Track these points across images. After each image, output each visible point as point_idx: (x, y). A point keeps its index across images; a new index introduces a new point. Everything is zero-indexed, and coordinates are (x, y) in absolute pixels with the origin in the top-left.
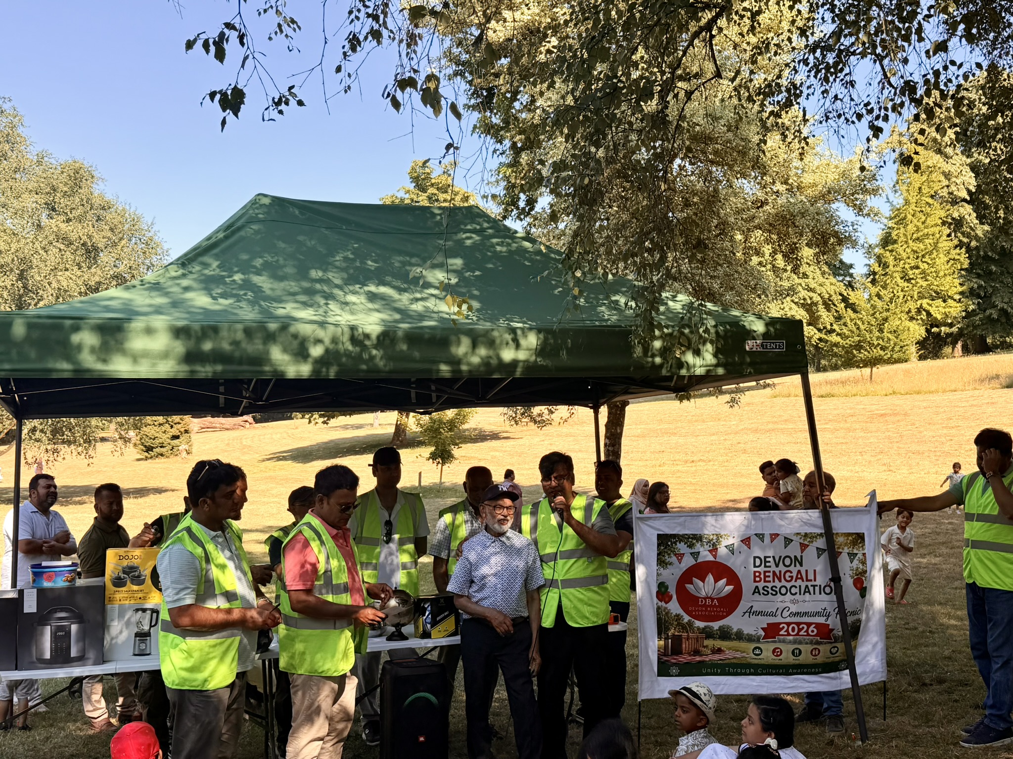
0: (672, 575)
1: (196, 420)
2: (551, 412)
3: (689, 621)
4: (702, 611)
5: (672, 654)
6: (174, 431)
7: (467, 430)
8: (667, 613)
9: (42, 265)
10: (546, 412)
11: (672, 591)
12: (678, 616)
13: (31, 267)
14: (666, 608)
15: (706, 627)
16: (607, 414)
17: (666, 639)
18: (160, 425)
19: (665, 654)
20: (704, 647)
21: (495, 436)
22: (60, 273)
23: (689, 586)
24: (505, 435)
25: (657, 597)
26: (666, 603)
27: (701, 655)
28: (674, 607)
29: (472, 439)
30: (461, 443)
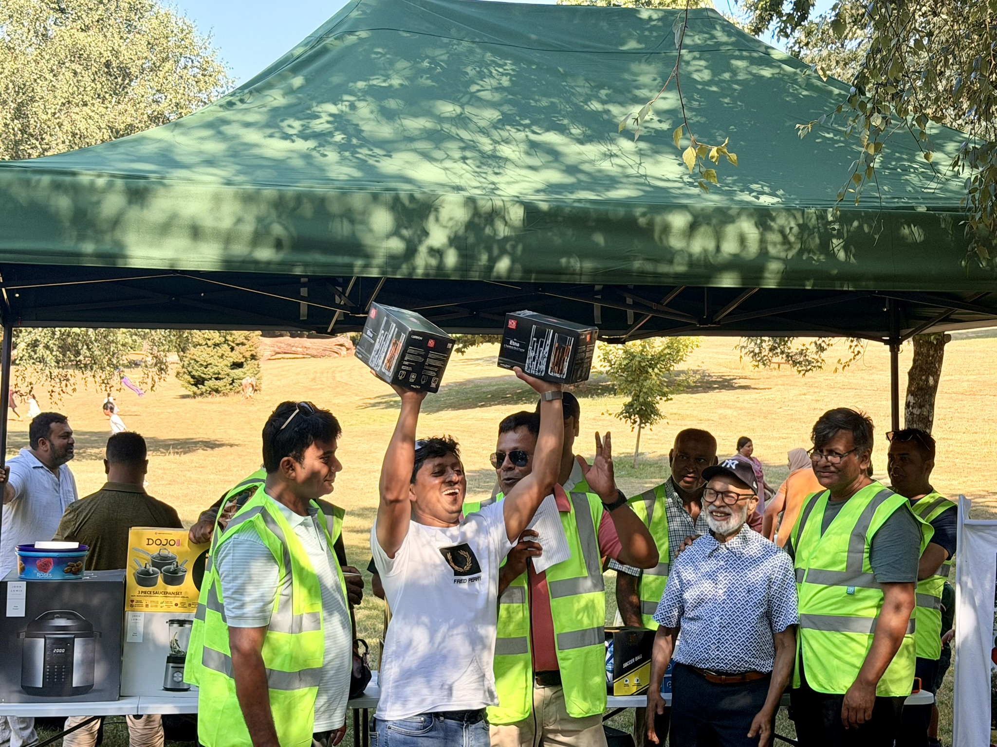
1: (268, 341)
2: (821, 349)
6: (236, 357)
7: (683, 372)
9: (50, 97)
10: (813, 348)
13: (32, 100)
16: (912, 355)
18: (216, 345)
21: (726, 384)
22: (75, 110)
24: (743, 382)
29: (689, 387)
30: (672, 393)
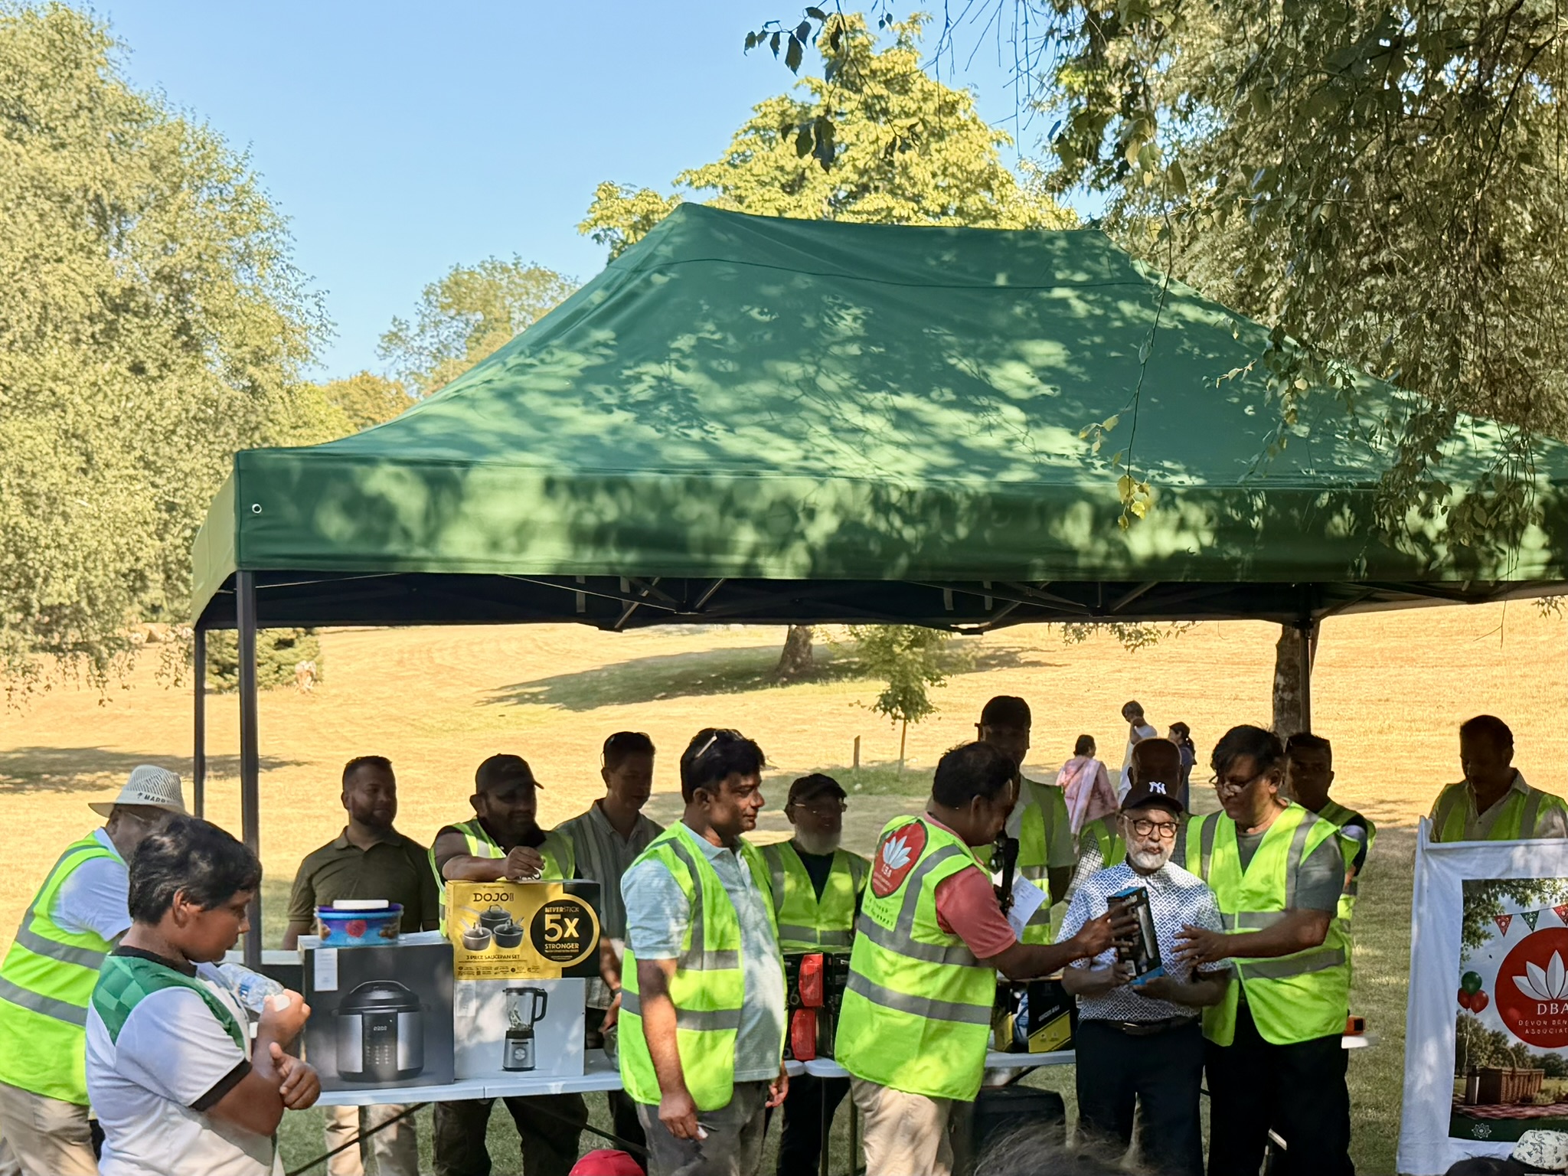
0: (1490, 957)
3: (1518, 1046)
4: (1542, 1027)
5: (1480, 1102)
8: (1476, 1031)
11: (1489, 990)
12: (1497, 1038)
14: (1475, 1021)
15: (1547, 1057)
17: (1472, 1074)
19: (1467, 1101)
20: (1541, 1091)
21: (1008, 660)
22: (48, 267)
23: (1520, 981)
25: (1460, 1000)
26: (1476, 1011)
27: (1534, 1106)
28: (1490, 1020)
